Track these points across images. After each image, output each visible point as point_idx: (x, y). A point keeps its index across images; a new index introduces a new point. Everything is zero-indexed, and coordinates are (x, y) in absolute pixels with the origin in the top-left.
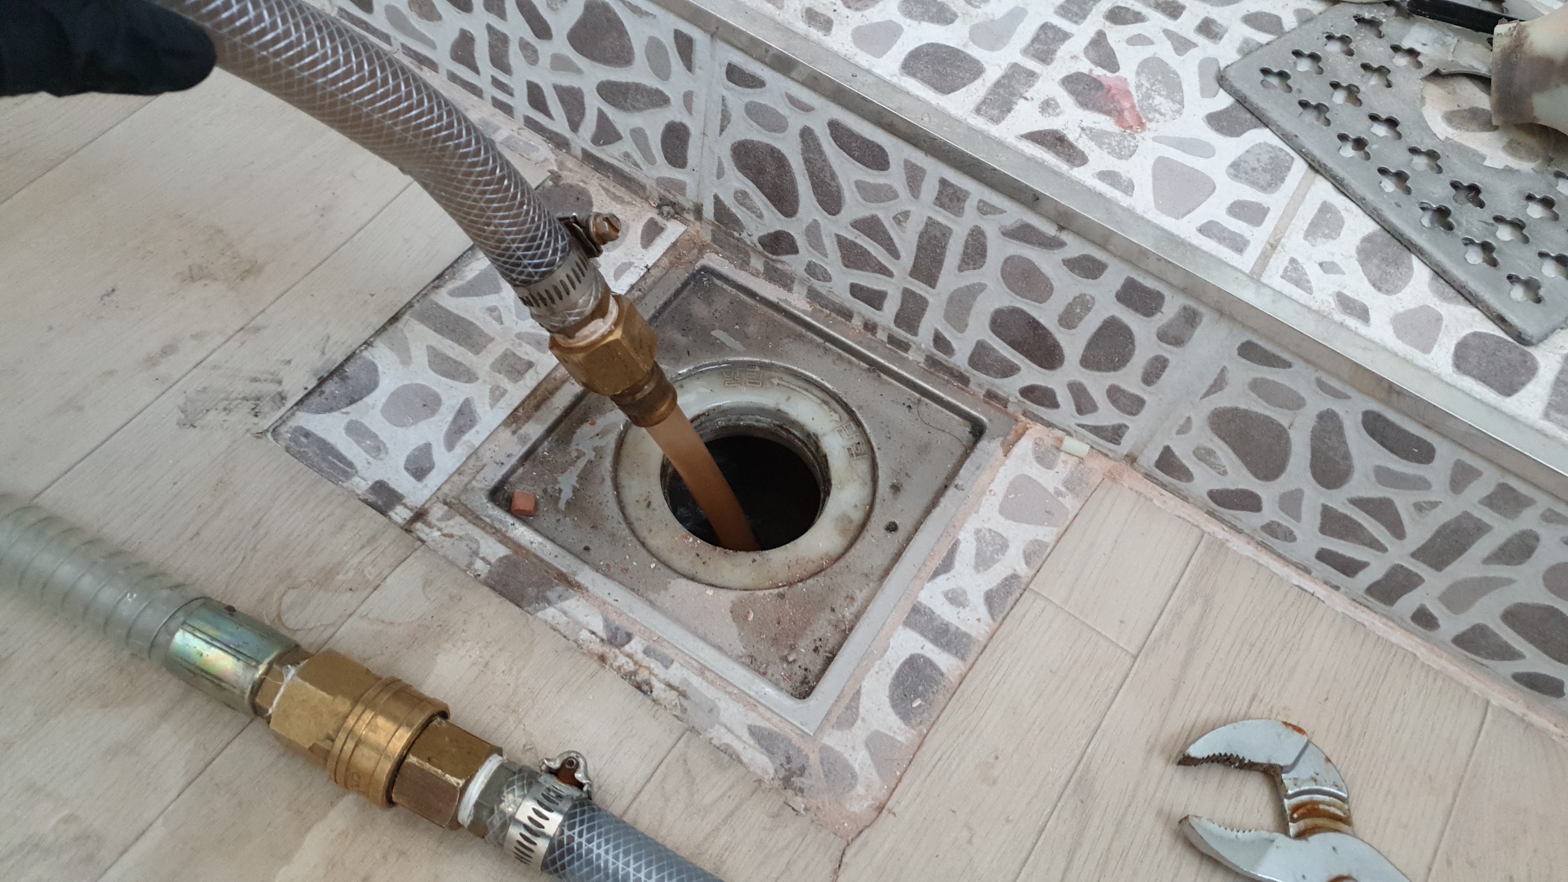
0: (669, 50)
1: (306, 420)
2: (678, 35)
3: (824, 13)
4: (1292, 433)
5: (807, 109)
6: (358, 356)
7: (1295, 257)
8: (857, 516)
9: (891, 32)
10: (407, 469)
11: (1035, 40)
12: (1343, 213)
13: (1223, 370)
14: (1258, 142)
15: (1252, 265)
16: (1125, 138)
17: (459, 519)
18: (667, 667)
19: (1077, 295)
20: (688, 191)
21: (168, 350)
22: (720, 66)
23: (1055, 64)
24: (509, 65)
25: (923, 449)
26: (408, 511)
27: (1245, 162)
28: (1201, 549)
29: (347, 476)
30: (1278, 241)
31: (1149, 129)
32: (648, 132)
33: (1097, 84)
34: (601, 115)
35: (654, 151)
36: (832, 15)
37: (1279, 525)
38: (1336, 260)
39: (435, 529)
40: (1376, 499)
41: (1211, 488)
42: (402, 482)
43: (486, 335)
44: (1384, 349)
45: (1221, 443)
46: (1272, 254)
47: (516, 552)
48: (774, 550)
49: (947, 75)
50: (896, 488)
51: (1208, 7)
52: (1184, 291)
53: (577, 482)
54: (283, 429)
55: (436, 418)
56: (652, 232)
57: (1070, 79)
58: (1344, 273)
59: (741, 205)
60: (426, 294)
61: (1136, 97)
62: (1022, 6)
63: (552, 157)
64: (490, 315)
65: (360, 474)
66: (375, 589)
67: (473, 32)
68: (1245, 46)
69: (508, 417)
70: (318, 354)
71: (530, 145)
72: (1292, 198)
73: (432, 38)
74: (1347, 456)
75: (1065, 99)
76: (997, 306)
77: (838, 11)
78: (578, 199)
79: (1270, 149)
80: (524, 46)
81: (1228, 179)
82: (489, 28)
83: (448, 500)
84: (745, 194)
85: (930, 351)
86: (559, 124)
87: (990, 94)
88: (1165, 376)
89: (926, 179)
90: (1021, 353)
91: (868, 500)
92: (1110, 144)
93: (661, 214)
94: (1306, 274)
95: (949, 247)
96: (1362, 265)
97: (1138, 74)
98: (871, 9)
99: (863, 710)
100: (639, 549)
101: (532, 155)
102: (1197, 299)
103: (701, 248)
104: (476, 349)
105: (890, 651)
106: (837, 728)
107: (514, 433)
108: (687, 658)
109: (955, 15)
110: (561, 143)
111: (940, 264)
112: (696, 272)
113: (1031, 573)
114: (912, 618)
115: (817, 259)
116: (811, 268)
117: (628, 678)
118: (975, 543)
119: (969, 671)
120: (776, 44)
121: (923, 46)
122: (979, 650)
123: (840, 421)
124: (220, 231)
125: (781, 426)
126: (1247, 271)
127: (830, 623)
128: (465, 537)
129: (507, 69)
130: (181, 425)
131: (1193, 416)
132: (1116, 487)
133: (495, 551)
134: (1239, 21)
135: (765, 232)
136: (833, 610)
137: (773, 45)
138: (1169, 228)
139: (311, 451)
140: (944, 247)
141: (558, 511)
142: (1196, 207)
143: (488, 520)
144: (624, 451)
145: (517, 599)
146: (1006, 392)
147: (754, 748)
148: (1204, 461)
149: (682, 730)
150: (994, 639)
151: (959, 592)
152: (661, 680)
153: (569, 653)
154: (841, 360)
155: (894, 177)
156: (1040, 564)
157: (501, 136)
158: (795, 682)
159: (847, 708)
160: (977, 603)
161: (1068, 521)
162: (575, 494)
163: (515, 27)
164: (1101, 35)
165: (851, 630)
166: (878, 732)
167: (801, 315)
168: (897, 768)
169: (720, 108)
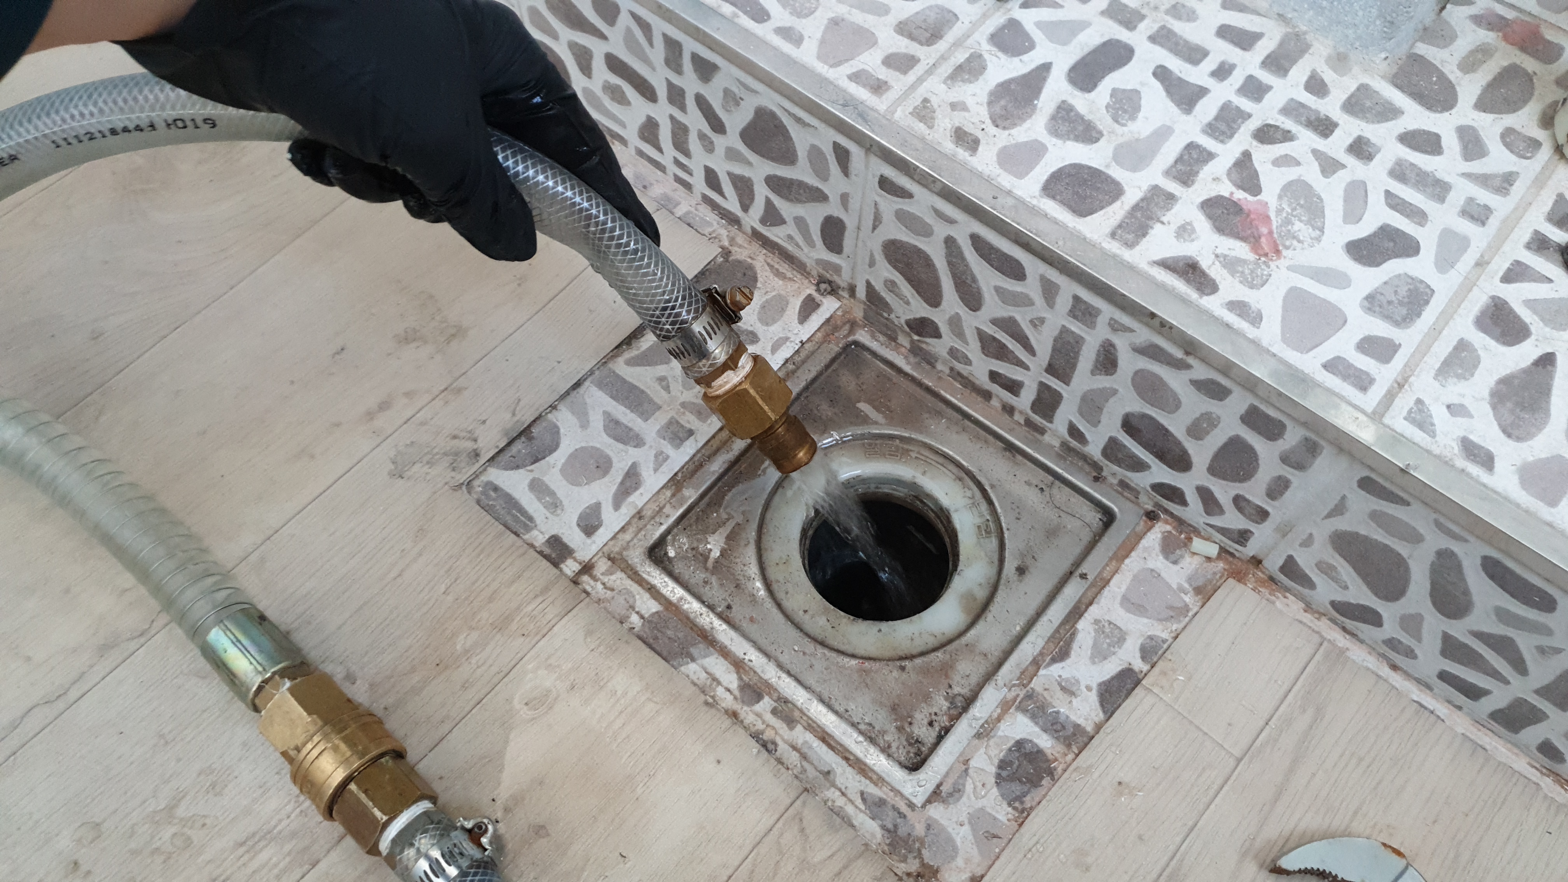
0: (828, 157)
1: (495, 475)
2: (836, 146)
3: (972, 132)
4: (1412, 564)
5: (951, 221)
6: (542, 419)
7: (1421, 397)
8: (981, 594)
9: (1036, 150)
10: (578, 525)
11: (1179, 160)
12: (1480, 352)
14: (1397, 273)
15: (1374, 404)
16: (1259, 266)
17: (620, 575)
18: (791, 728)
19: (1204, 412)
20: (843, 274)
21: (384, 406)
22: (874, 176)
23: (1196, 186)
24: (689, 150)
25: (1052, 533)
26: (577, 565)
27: (1382, 294)
28: (1318, 657)
29: (528, 529)
30: (1406, 380)
31: (1285, 257)
32: (809, 221)
33: (1236, 208)
34: (769, 203)
35: (815, 238)
36: (979, 134)
37: (1400, 642)
38: (1467, 402)
39: (599, 583)
40: (1496, 635)
41: (1333, 598)
42: (573, 537)
43: (655, 404)
44: (1506, 500)
45: (1341, 560)
46: (1398, 393)
47: (666, 609)
48: (899, 622)
49: (1086, 197)
50: (1021, 571)
51: (1363, 124)
52: (1305, 425)
53: (725, 543)
54: (476, 483)
55: (606, 479)
56: (809, 307)
57: (1210, 203)
58: (1471, 416)
59: (891, 291)
60: (605, 362)
61: (1275, 222)
62: (1168, 124)
63: (724, 233)
64: (660, 384)
65: (538, 527)
66: (543, 636)
67: (657, 118)
68: (1397, 167)
69: (669, 481)
70: (510, 415)
71: (706, 220)
72: (1427, 335)
73: (623, 119)
74: (1466, 592)
75: (1202, 224)
76: (1128, 409)
77: (986, 130)
78: (745, 274)
79: (1410, 281)
80: (702, 136)
81: (1361, 312)
82: (672, 117)
83: (612, 556)
84: (893, 283)
85: (1063, 438)
86: (732, 204)
87: (1126, 217)
88: (1288, 494)
89: (1061, 292)
90: (1151, 453)
91: (992, 581)
92: (1242, 272)
93: (818, 290)
94: (1431, 416)
95: (1082, 353)
96: (1494, 407)
97: (1280, 197)
98: (1019, 128)
99: (969, 787)
100: (775, 610)
101: (707, 231)
102: (1317, 433)
103: (853, 325)
104: (645, 416)
105: (1000, 733)
106: (943, 802)
107: (673, 495)
108: (810, 722)
109: (1101, 134)
110: (733, 220)
111: (1073, 367)
112: (847, 346)
113: (1145, 668)
114: (1024, 703)
115: (958, 345)
116: (953, 352)
117: (756, 736)
118: (1093, 634)
119: (1074, 760)
120: (924, 165)
121: (1065, 166)
122: (1086, 739)
123: (973, 497)
124: (431, 297)
125: (916, 497)
126: (1369, 410)
127: (946, 699)
128: (624, 591)
129: (687, 154)
130: (392, 475)
131: (1314, 533)
132: (1240, 587)
133: (649, 606)
134: (1394, 140)
135: (912, 317)
136: (950, 687)
137: (921, 166)
138: (1293, 363)
139: (499, 505)
140: (1077, 354)
141: (707, 569)
142: (1324, 341)
143: (645, 576)
144: (768, 516)
145: (665, 654)
146: (1136, 485)
147: (865, 813)
148: (1326, 574)
149: (801, 789)
150: (1102, 730)
151: (1073, 681)
152: (785, 742)
153: (705, 708)
154: (978, 438)
155: (1031, 287)
156: (1155, 660)
157: (680, 211)
158: (908, 752)
159: (954, 784)
160: (1089, 693)
161: (1187, 619)
162: (722, 555)
163: (694, 120)
164: (1247, 155)
165: (965, 709)
166: (982, 809)
167: (943, 392)
168: (995, 846)
169: (873, 210)
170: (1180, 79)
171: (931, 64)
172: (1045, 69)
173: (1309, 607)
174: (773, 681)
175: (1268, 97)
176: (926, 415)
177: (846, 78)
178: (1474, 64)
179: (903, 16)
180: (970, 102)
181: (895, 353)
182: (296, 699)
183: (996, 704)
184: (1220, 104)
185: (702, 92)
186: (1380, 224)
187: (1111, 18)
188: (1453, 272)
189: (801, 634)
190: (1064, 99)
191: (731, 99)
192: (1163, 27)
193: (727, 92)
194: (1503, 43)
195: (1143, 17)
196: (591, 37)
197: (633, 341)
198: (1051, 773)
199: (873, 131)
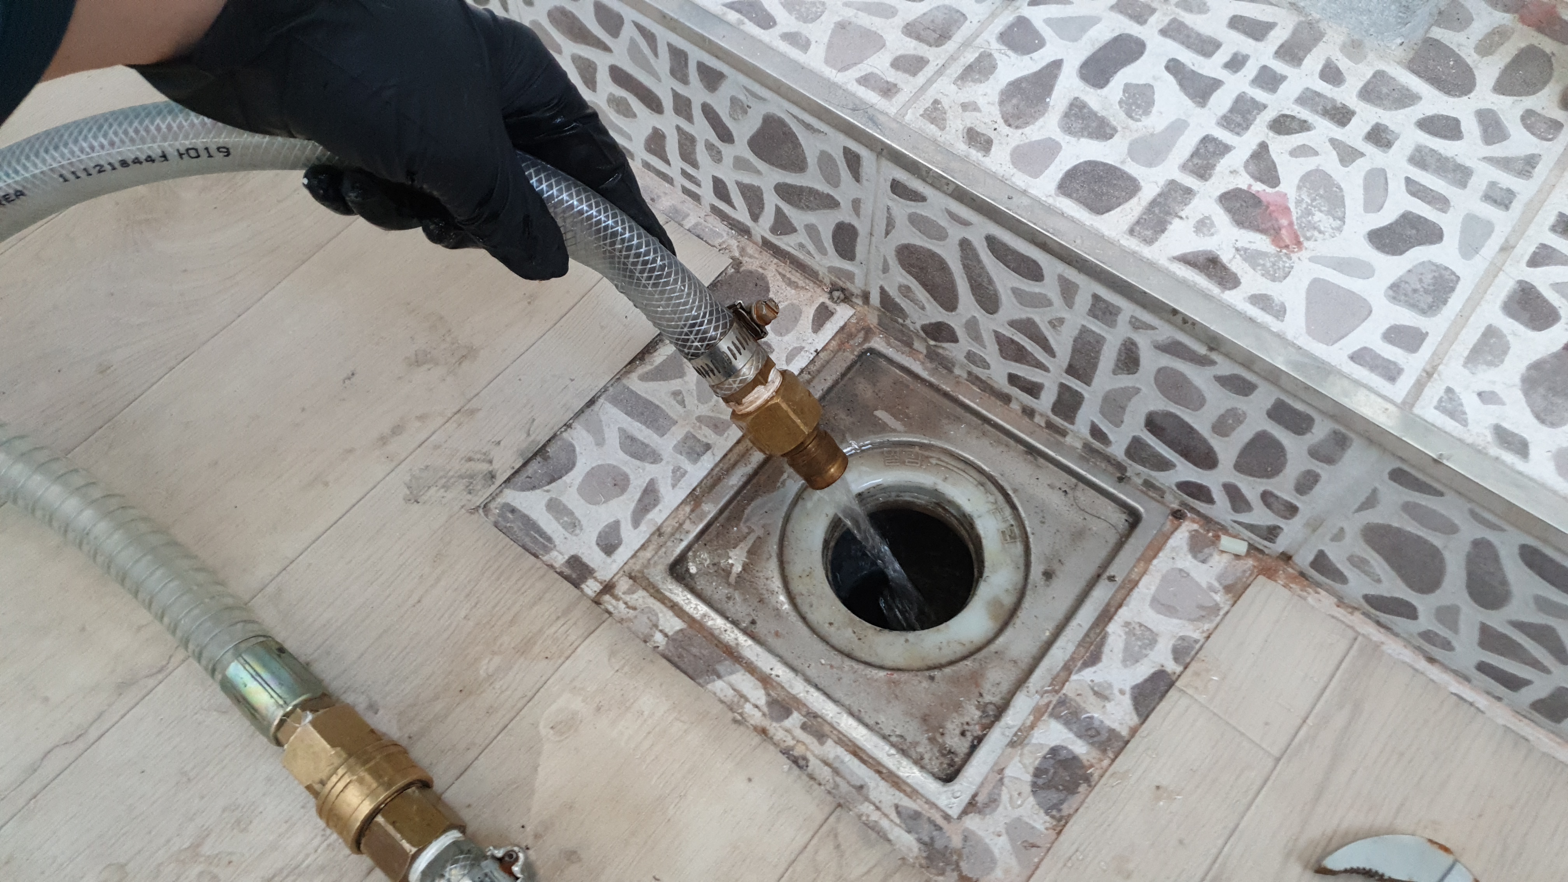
0: (839, 163)
1: (512, 497)
2: (847, 151)
3: (984, 132)
4: (1447, 555)
5: (966, 223)
6: (557, 438)
7: (1451, 386)
8: (1008, 600)
9: (1050, 149)
10: (598, 544)
11: (1195, 154)
12: (1510, 338)
13: (1375, 491)
14: (1421, 260)
15: (1403, 394)
16: (1280, 258)
17: (641, 593)
18: (822, 744)
19: (1229, 407)
20: (856, 281)
21: (397, 430)
22: (885, 180)
23: (1213, 179)
24: (696, 160)
25: (1078, 535)
26: (599, 585)
27: (1406, 282)
28: (1353, 652)
29: (547, 550)
30: (1435, 368)
31: (1306, 249)
32: (820, 228)
33: (1255, 200)
34: (778, 210)
35: (826, 245)
36: (992, 135)
37: (1436, 634)
38: (1497, 389)
39: (621, 603)
40: (1536, 625)
41: (1366, 592)
42: (593, 557)
43: (670, 418)
44: (1543, 486)
45: (1374, 554)
46: (1427, 382)
47: (690, 627)
48: (927, 631)
49: (1103, 194)
50: (1048, 575)
51: (1380, 111)
52: (1333, 417)
53: (747, 558)
54: (492, 505)
55: (624, 497)
56: (823, 315)
57: (1228, 196)
58: (1502, 403)
59: (905, 296)
60: (619, 379)
61: (1295, 213)
62: (1184, 118)
63: (734, 243)
64: (675, 399)
65: (558, 548)
66: (567, 658)
67: (663, 130)
68: (1417, 154)
69: (688, 497)
70: (525, 435)
71: (715, 231)
72: (1454, 322)
73: (629, 132)
74: (1504, 582)
75: (1221, 218)
76: (1152, 408)
77: (999, 130)
78: (757, 285)
79: (1434, 268)
80: (710, 146)
81: (1387, 302)
82: (678, 128)
83: (633, 574)
84: (908, 288)
85: (1085, 439)
86: (741, 214)
87: (1144, 214)
88: (1318, 488)
89: (1079, 292)
90: (1176, 451)
91: (1019, 586)
92: (1264, 265)
93: (831, 298)
94: (1461, 405)
95: (1102, 352)
96: (1526, 394)
97: (1299, 188)
98: (1032, 126)
99: (1005, 796)
100: (800, 624)
101: (717, 242)
102: (1347, 426)
103: (868, 332)
104: (661, 431)
105: (1034, 741)
106: (980, 812)
107: (692, 511)
108: (841, 736)
109: (1115, 130)
110: (743, 231)
111: (1094, 366)
112: (862, 354)
113: (1178, 669)
114: (1057, 710)
115: (976, 349)
116: (971, 357)
117: (786, 752)
118: (1124, 637)
119: (1110, 765)
120: (937, 167)
121: (1080, 164)
122: (1121, 744)
123: (996, 502)
124: (441, 318)
125: (938, 504)
126: (1399, 400)
127: (978, 708)
128: (646, 610)
129: (695, 165)
130: (407, 500)
131: (1345, 525)
132: (1270, 584)
133: (672, 624)
134: (1413, 127)
135: (927, 322)
136: (981, 695)
137: (934, 168)
138: (1320, 356)
139: (516, 526)
140: (1098, 352)
141: (729, 584)
142: (1350, 332)
143: (667, 594)
144: (789, 527)
145: (690, 672)
146: (1162, 484)
147: (900, 826)
148: (1358, 567)
149: (834, 805)
150: (1137, 735)
151: (1105, 685)
152: (816, 757)
153: (734, 726)
154: (999, 442)
155: (1049, 288)
156: (1188, 660)
157: (689, 223)
158: (941, 763)
159: (990, 794)
160: (1122, 697)
161: (1219, 618)
162: (744, 569)
163: (701, 130)
164: (1264, 146)
165: (998, 716)
166: (1019, 819)
167: (961, 397)
168: (1035, 856)
169: (886, 214)
170: (1193, 71)
171: (940, 65)
172: (1057, 65)
173: (1341, 602)
174: (802, 695)
175: (1283, 87)
176: (944, 421)
177: (855, 84)
178: (1491, 46)
179: (911, 18)
180: (981, 102)
181: (911, 360)
182: (320, 732)
183: (1030, 710)
184: (1234, 96)
185: (709, 101)
186: (1401, 212)
187: (1121, 12)
188: (1477, 258)
189: (828, 648)
190: (1076, 95)
191: (739, 107)
192: (1174, 20)
193: (734, 101)
194: (1520, 25)
195: (1153, 11)
196: (594, 49)
197: (646, 356)
198: (1087, 779)
199: (884, 135)
